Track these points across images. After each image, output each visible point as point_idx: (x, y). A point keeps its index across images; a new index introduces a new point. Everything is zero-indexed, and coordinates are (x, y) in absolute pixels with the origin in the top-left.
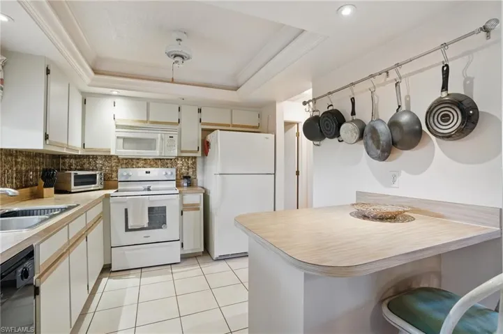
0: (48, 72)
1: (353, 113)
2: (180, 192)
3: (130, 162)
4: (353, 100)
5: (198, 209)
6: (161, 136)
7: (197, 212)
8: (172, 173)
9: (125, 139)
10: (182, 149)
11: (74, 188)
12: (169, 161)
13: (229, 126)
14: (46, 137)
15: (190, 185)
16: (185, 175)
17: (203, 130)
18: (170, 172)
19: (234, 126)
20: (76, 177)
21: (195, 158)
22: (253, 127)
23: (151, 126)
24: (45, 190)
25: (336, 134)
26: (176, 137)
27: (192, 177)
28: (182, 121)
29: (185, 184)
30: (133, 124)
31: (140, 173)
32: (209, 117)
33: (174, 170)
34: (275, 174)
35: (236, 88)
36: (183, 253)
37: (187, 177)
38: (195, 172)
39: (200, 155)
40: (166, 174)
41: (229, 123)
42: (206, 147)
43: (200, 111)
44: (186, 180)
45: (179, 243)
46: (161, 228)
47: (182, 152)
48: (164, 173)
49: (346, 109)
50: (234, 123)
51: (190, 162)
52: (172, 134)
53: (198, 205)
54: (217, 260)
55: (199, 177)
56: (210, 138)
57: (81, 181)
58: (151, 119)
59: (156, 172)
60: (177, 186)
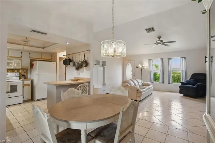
1: (73, 60)
2: (23, 80)
4: (73, 57)
5: (30, 85)
6: (14, 62)
7: (29, 86)
8: (18, 75)
10: (23, 66)
12: (16, 70)
13: (41, 59)
15: (25, 78)
16: (23, 75)
17: (31, 60)
18: (17, 74)
19: (42, 59)
21: (27, 69)
22: (50, 59)
23: (9, 58)
25: (70, 65)
26: (20, 62)
27: (26, 76)
28: (23, 57)
29: (23, 78)
32: (33, 56)
33: (18, 73)
34: (56, 74)
35: (44, 48)
36: (24, 100)
37: (24, 76)
38: (27, 74)
39: (30, 68)
40: (15, 75)
41: (41, 58)
42: (32, 66)
43: (30, 53)
44: (23, 77)
45: (22, 97)
46: (15, 92)
47: (22, 67)
48: (14, 74)
49: (72, 59)
50: (42, 58)
51: (25, 70)
53: (30, 84)
54: (37, 101)
55: (29, 76)
56: (34, 63)
58: (9, 56)
60: (20, 78)
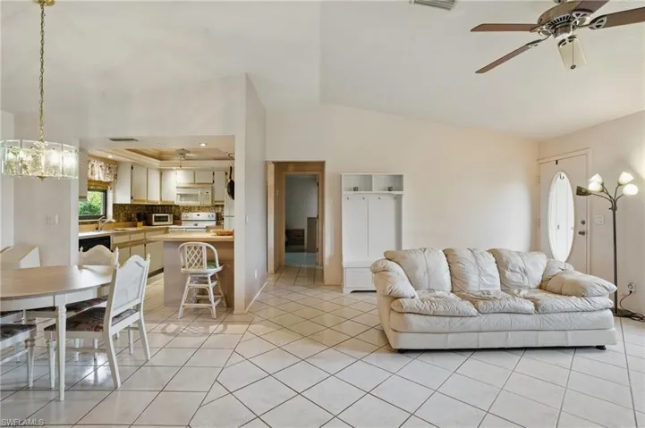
0: (132, 168)
3: (190, 209)
6: (201, 192)
8: (213, 216)
9: (181, 195)
10: (215, 200)
11: (154, 223)
14: (132, 198)
20: (155, 217)
23: (196, 186)
24: (138, 223)
26: (210, 193)
28: (215, 181)
30: (187, 186)
31: (193, 215)
33: (214, 214)
39: (225, 204)
40: (210, 216)
43: (226, 174)
48: (208, 216)
52: (207, 191)
57: (158, 219)
58: (196, 181)
59: (204, 215)
